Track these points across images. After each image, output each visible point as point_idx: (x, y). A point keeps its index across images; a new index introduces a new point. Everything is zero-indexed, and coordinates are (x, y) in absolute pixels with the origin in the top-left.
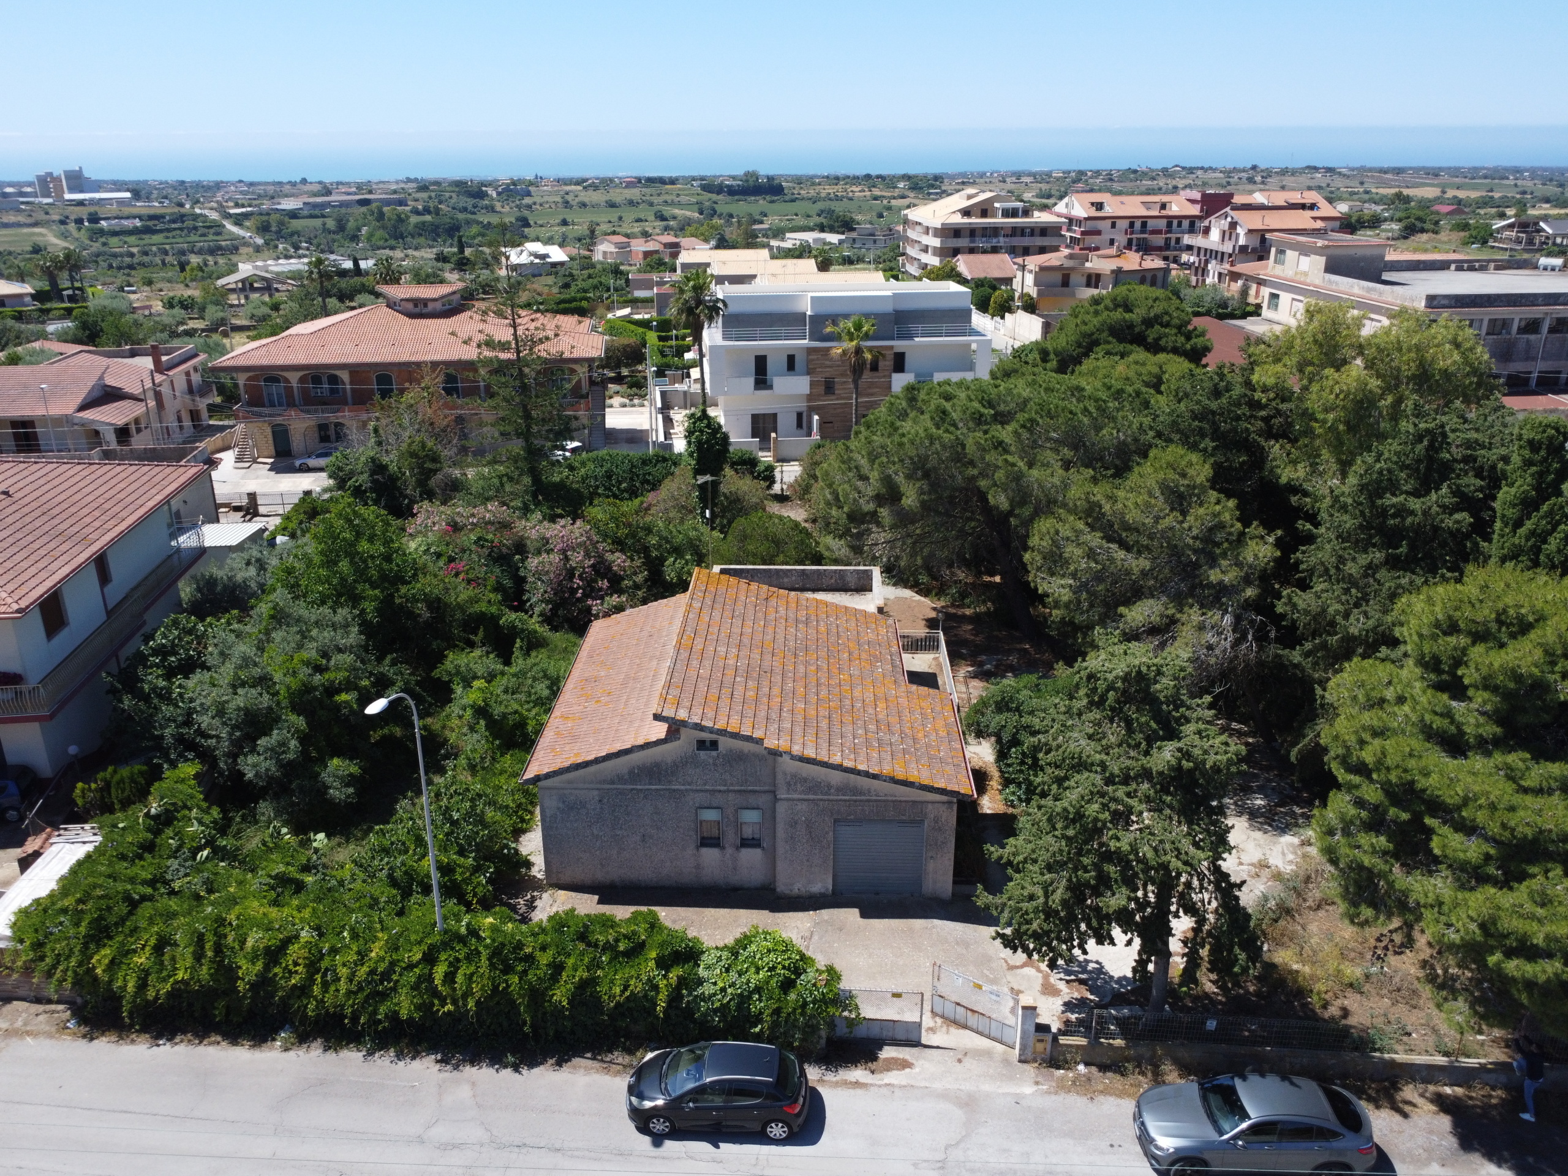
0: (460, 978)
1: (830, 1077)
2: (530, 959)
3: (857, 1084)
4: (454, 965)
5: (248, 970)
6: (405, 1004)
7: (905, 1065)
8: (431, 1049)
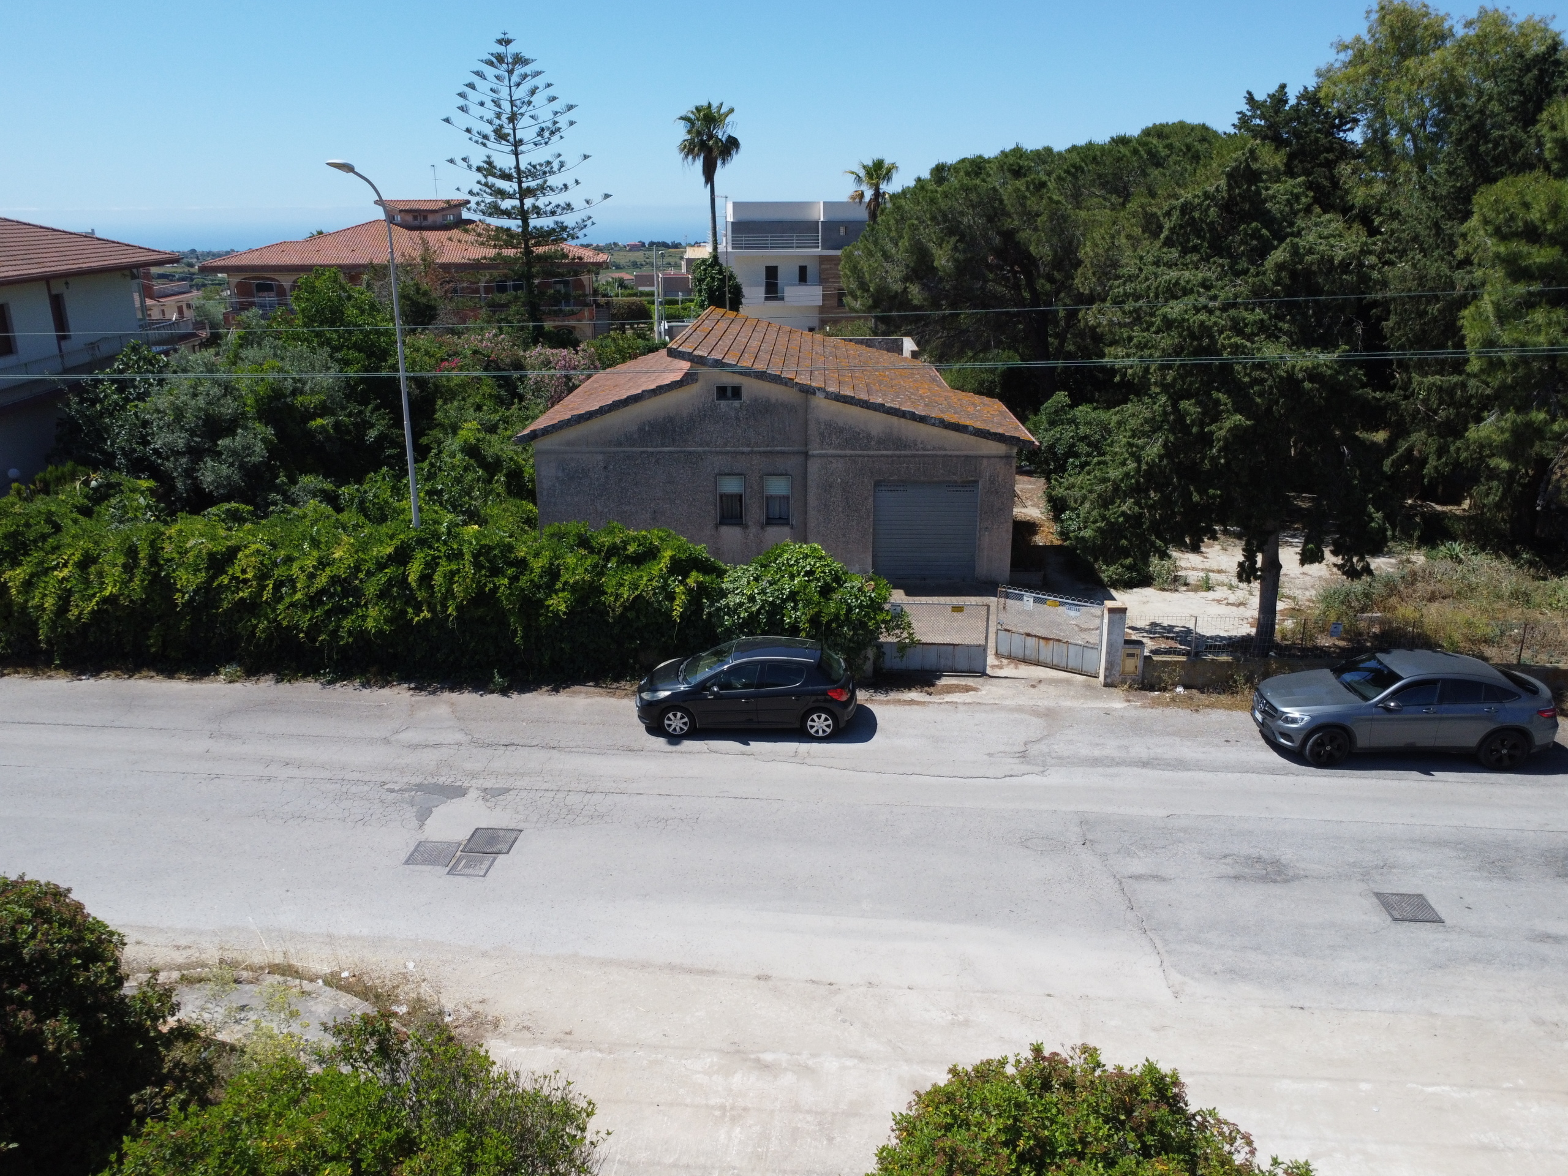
0: (438, 578)
1: (881, 697)
2: (522, 564)
3: (912, 702)
4: (432, 565)
5: (187, 581)
6: (373, 617)
7: (967, 689)
8: (404, 679)
